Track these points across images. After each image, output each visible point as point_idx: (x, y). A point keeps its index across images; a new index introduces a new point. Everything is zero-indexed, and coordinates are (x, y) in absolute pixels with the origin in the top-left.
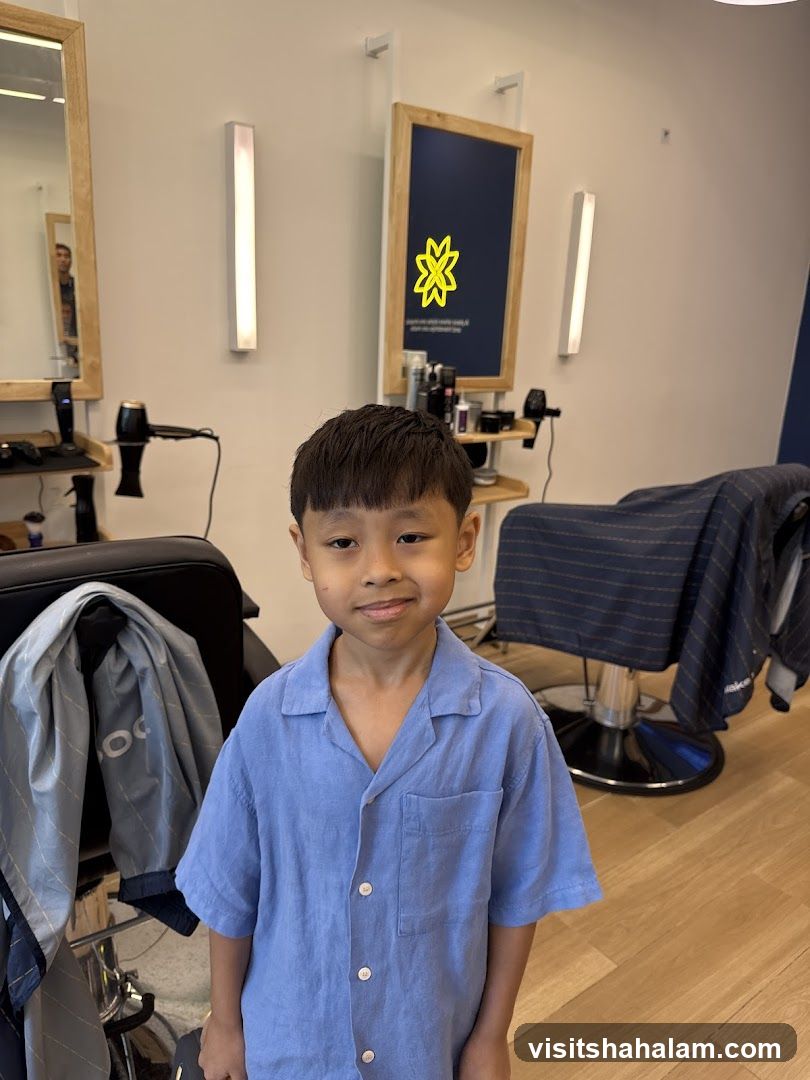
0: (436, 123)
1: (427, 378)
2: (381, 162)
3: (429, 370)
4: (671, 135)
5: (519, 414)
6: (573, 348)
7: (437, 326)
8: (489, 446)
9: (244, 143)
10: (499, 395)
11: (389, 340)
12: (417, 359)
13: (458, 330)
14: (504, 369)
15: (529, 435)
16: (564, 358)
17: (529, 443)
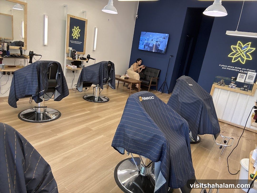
0: (73, 17)
1: (72, 51)
2: (66, 21)
3: (73, 50)
4: (109, 20)
5: (86, 58)
6: (95, 49)
7: (76, 42)
8: (82, 61)
9: (46, 17)
10: (83, 55)
11: (66, 45)
12: (71, 49)
13: (80, 44)
14: (84, 51)
15: (87, 61)
16: (94, 51)
17: (87, 62)
